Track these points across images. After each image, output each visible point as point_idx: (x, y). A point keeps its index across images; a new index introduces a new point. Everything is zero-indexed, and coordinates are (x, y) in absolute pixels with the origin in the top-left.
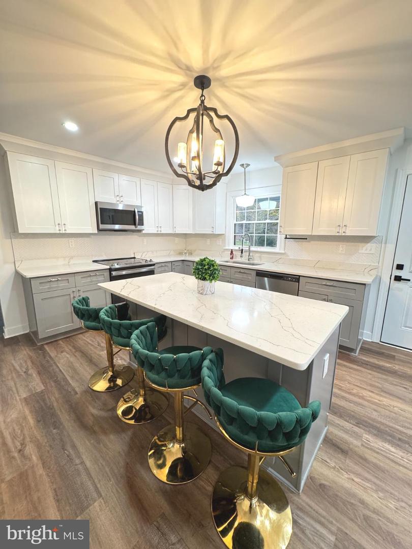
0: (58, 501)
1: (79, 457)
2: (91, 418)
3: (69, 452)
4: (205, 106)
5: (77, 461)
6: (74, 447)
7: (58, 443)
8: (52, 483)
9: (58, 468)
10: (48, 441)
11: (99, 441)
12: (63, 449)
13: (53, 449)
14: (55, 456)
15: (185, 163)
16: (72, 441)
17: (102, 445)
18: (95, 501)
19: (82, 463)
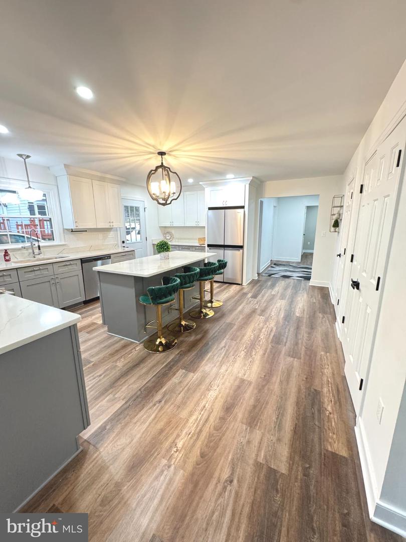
0: (232, 328)
2: (197, 337)
4: (164, 166)
5: (219, 330)
8: (229, 332)
9: (224, 333)
18: (227, 322)
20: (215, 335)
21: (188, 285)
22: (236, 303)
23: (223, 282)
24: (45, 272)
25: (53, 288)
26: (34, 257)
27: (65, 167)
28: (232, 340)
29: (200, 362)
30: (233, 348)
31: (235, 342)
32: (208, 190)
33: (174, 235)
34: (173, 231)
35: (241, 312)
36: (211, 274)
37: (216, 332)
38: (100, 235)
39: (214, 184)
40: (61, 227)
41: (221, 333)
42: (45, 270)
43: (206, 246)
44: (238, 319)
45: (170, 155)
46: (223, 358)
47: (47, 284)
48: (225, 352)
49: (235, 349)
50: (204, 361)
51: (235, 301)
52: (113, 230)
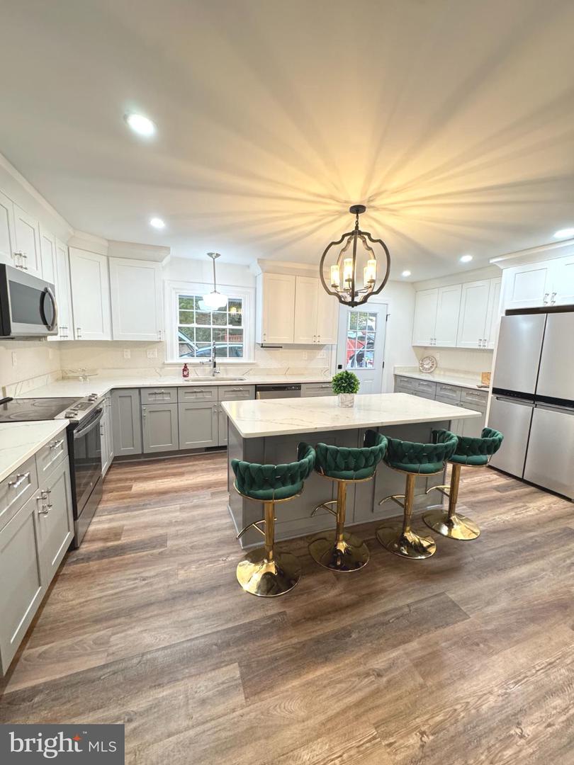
0: (448, 625)
1: (401, 608)
2: (343, 596)
3: (393, 618)
4: (360, 231)
5: (406, 610)
6: (385, 614)
7: (377, 630)
8: (429, 631)
9: (412, 627)
10: (371, 642)
11: (382, 591)
12: (387, 624)
13: (384, 635)
14: (395, 632)
15: (338, 283)
16: (378, 615)
17: (389, 589)
18: (448, 597)
19: (408, 606)
20: (387, 618)
21: (351, 473)
22: (519, 552)
23: (521, 480)
24: (208, 396)
25: (215, 417)
26: (214, 376)
27: (258, 263)
28: (416, 665)
29: (285, 676)
30: (400, 698)
31: (420, 680)
32: (509, 273)
33: (439, 363)
34: (437, 356)
35: (516, 586)
36: (435, 459)
37: (396, 610)
38: (305, 354)
39: (523, 258)
40: (252, 341)
41: (405, 622)
42: (208, 394)
43: (490, 390)
44: (488, 604)
45: (375, 208)
46: (344, 711)
47: (209, 411)
48: (367, 690)
49: (401, 705)
50: (296, 683)
51: (521, 542)
52: (325, 348)
